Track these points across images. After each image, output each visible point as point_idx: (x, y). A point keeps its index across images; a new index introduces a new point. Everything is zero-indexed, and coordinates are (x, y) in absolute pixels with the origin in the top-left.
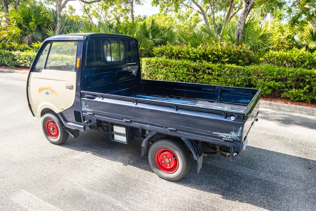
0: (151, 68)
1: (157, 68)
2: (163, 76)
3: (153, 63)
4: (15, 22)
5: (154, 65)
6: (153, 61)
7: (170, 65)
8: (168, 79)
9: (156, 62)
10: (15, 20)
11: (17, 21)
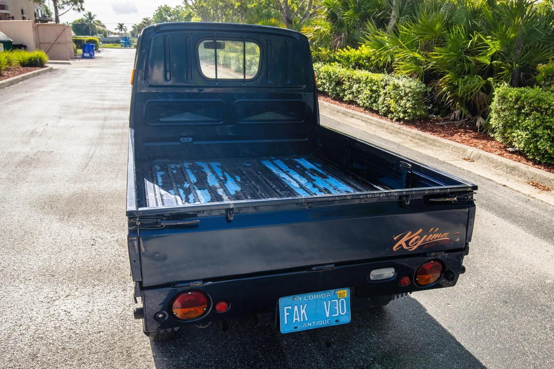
0: (507, 113)
1: (519, 114)
2: (527, 135)
3: (511, 102)
4: (326, 10)
5: (512, 105)
6: (511, 96)
7: (546, 109)
8: (537, 143)
9: (517, 99)
10: (325, 8)
11: (330, 8)
